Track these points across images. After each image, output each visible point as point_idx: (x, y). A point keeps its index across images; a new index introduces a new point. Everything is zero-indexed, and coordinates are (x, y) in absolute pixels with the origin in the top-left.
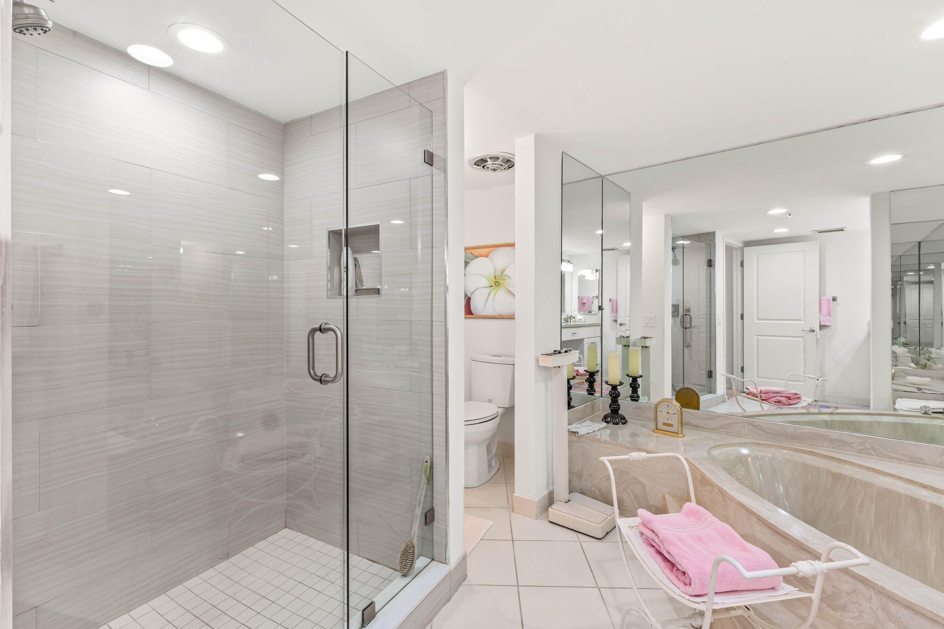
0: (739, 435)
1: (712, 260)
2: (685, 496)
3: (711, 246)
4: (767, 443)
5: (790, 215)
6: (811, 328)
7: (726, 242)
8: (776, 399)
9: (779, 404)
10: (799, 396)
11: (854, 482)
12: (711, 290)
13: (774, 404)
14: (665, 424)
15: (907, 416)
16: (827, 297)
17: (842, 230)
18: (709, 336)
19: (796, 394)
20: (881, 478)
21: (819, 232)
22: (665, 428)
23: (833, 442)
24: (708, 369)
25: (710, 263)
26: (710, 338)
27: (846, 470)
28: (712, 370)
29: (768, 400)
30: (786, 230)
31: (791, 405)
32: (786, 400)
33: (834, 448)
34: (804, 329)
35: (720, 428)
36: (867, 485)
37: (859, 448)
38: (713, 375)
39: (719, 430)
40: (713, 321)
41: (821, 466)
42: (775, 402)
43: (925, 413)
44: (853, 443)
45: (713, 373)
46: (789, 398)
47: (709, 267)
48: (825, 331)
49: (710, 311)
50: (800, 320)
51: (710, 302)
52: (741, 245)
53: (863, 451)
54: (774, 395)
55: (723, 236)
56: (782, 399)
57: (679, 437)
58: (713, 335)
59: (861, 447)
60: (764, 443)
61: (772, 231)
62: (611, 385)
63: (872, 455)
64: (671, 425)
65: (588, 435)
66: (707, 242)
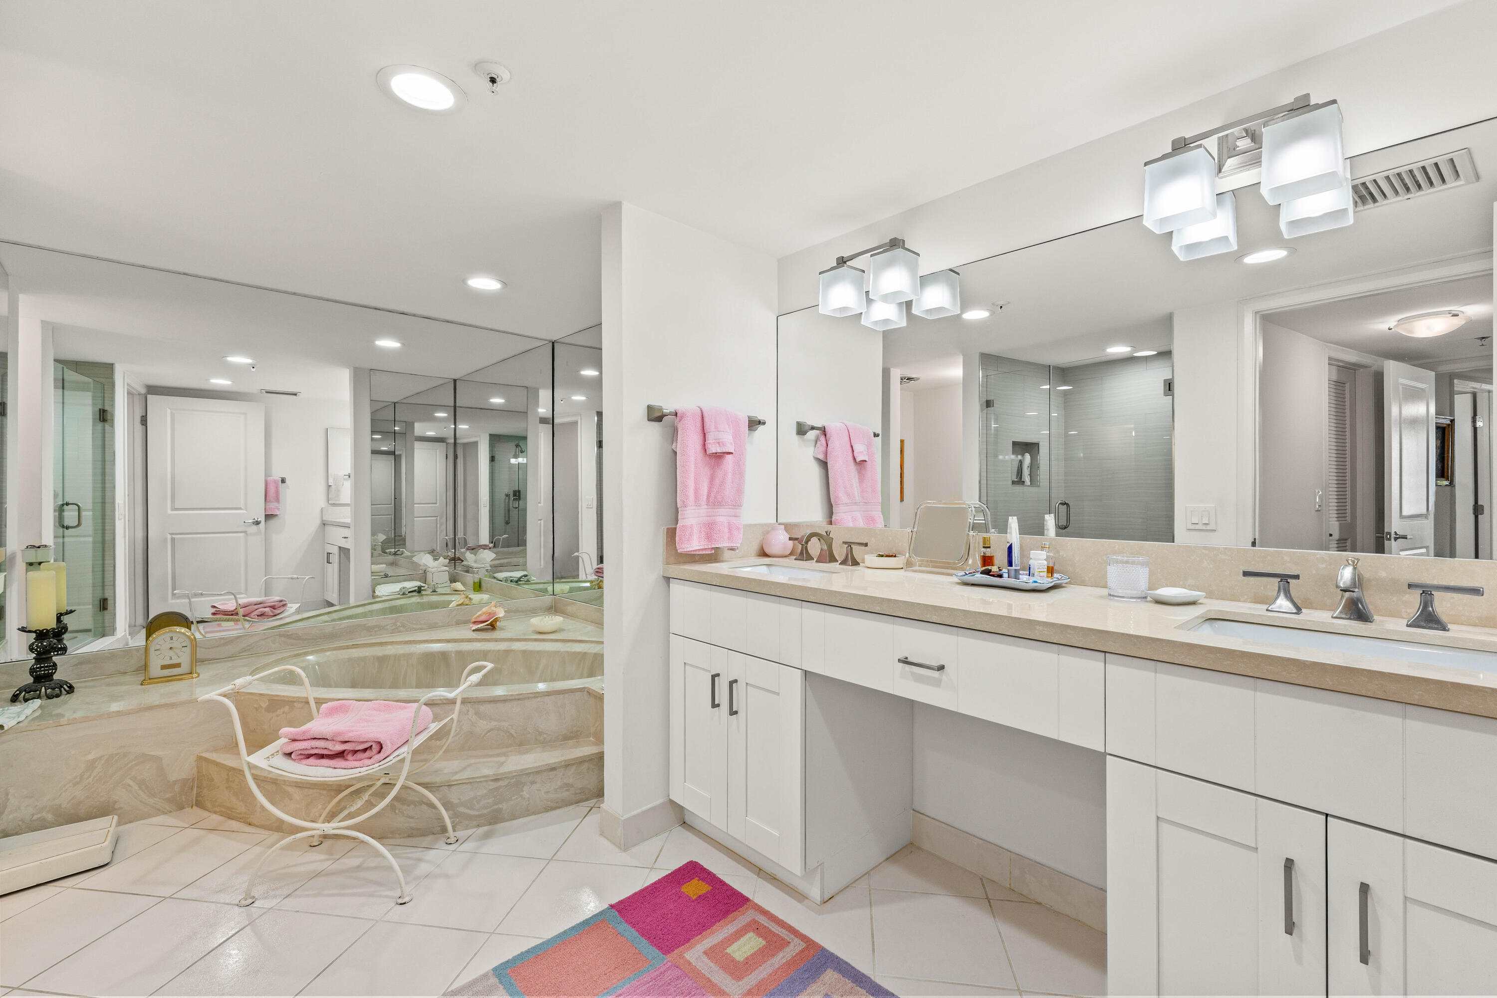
0: (268, 653)
1: (106, 410)
2: (233, 742)
3: (105, 386)
4: (304, 651)
5: (253, 367)
6: (254, 519)
7: (128, 385)
8: (259, 612)
9: (263, 617)
10: (284, 603)
11: (397, 658)
12: (105, 461)
13: (258, 619)
14: (164, 667)
15: (391, 600)
16: (274, 478)
17: (295, 395)
18: (100, 539)
19: (281, 601)
20: (418, 646)
21: (266, 392)
22: (167, 672)
23: (369, 629)
24: (99, 595)
25: (104, 416)
26: (103, 542)
27: (390, 650)
28: (106, 597)
29: (249, 615)
30: (229, 383)
31: (275, 615)
32: (271, 611)
33: (371, 635)
34: (246, 522)
35: (240, 653)
36: (408, 656)
37: (392, 628)
38: (109, 605)
39: (241, 654)
40: (108, 513)
41: (367, 654)
42: (258, 616)
43: (404, 594)
44: (387, 626)
45: (110, 602)
46: (273, 607)
47: (102, 422)
48: (272, 522)
49: (104, 497)
50: (240, 509)
51: (104, 482)
52: (143, 391)
53: (396, 631)
54: (256, 607)
55: (124, 373)
56: (267, 610)
57: (193, 678)
58: (108, 537)
59: (394, 627)
60: (303, 653)
61: (206, 380)
62: (35, 632)
63: (403, 632)
64: (178, 665)
65: (21, 725)
66: (97, 379)
